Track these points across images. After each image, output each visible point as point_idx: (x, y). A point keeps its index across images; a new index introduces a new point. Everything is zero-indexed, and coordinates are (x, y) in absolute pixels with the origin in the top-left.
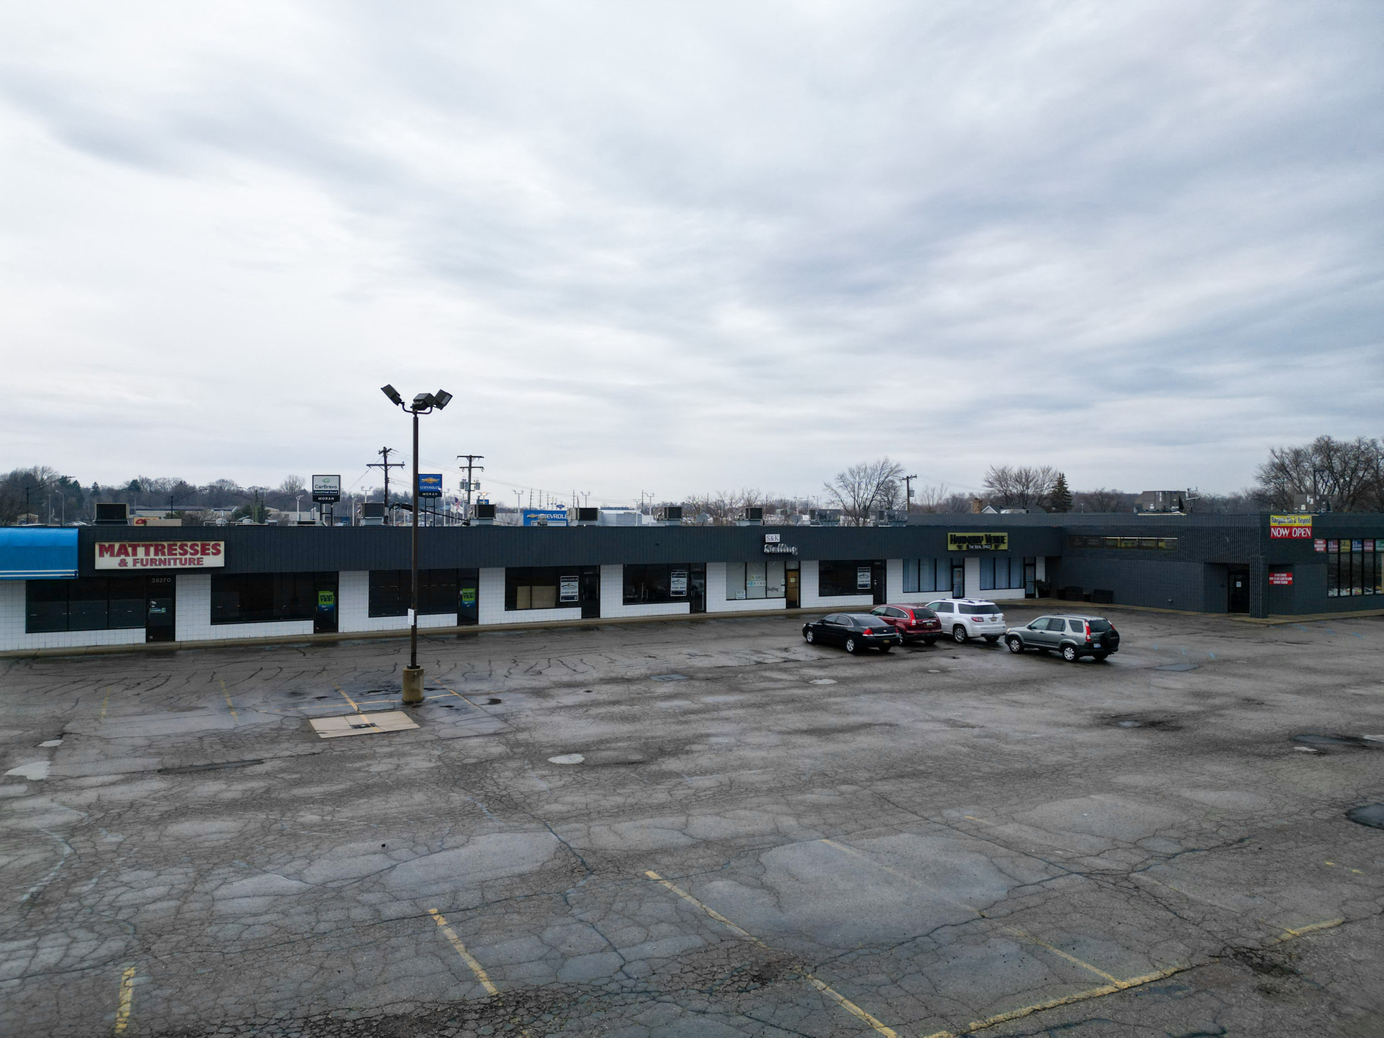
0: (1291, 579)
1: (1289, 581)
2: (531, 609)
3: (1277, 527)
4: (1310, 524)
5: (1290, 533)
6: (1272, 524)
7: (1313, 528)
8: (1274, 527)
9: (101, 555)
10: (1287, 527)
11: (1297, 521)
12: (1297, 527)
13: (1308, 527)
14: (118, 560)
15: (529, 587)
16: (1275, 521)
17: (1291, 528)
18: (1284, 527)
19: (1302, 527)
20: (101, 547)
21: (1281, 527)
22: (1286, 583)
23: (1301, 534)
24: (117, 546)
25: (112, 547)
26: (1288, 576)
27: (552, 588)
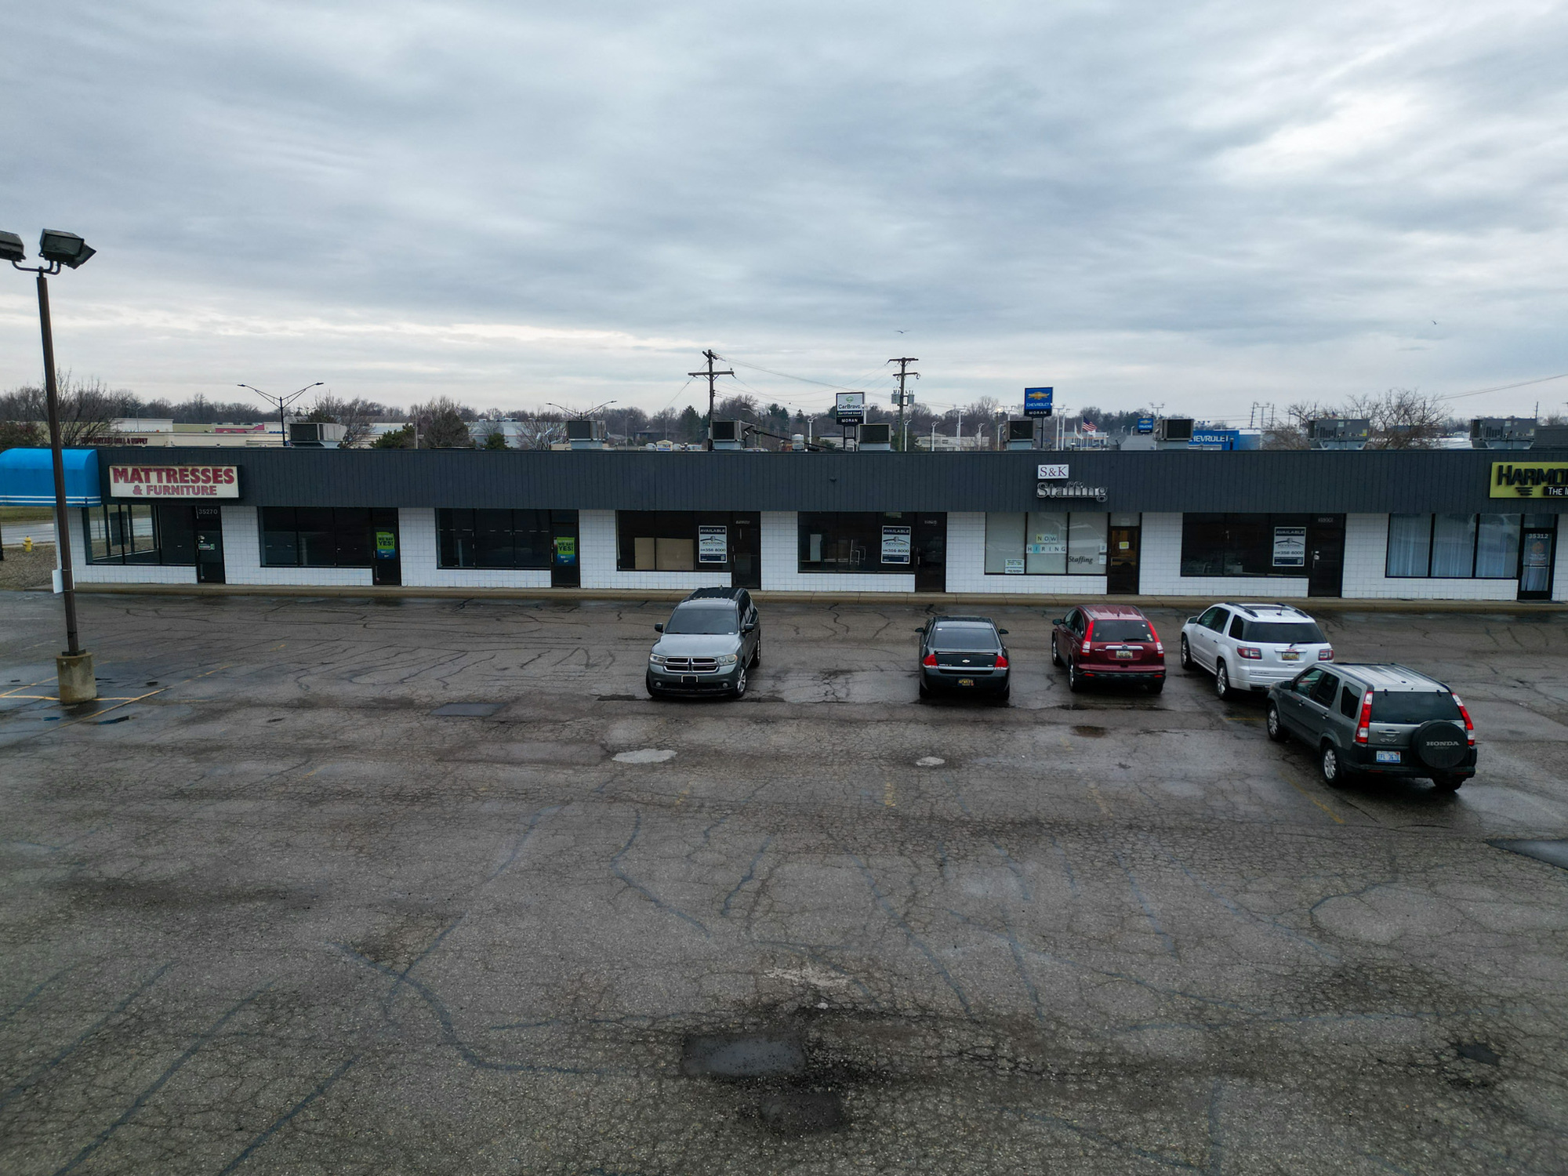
2: (656, 570)
9: (116, 481)
14: (131, 486)
15: (653, 539)
20: (116, 471)
24: (130, 470)
25: (125, 471)
27: (688, 543)
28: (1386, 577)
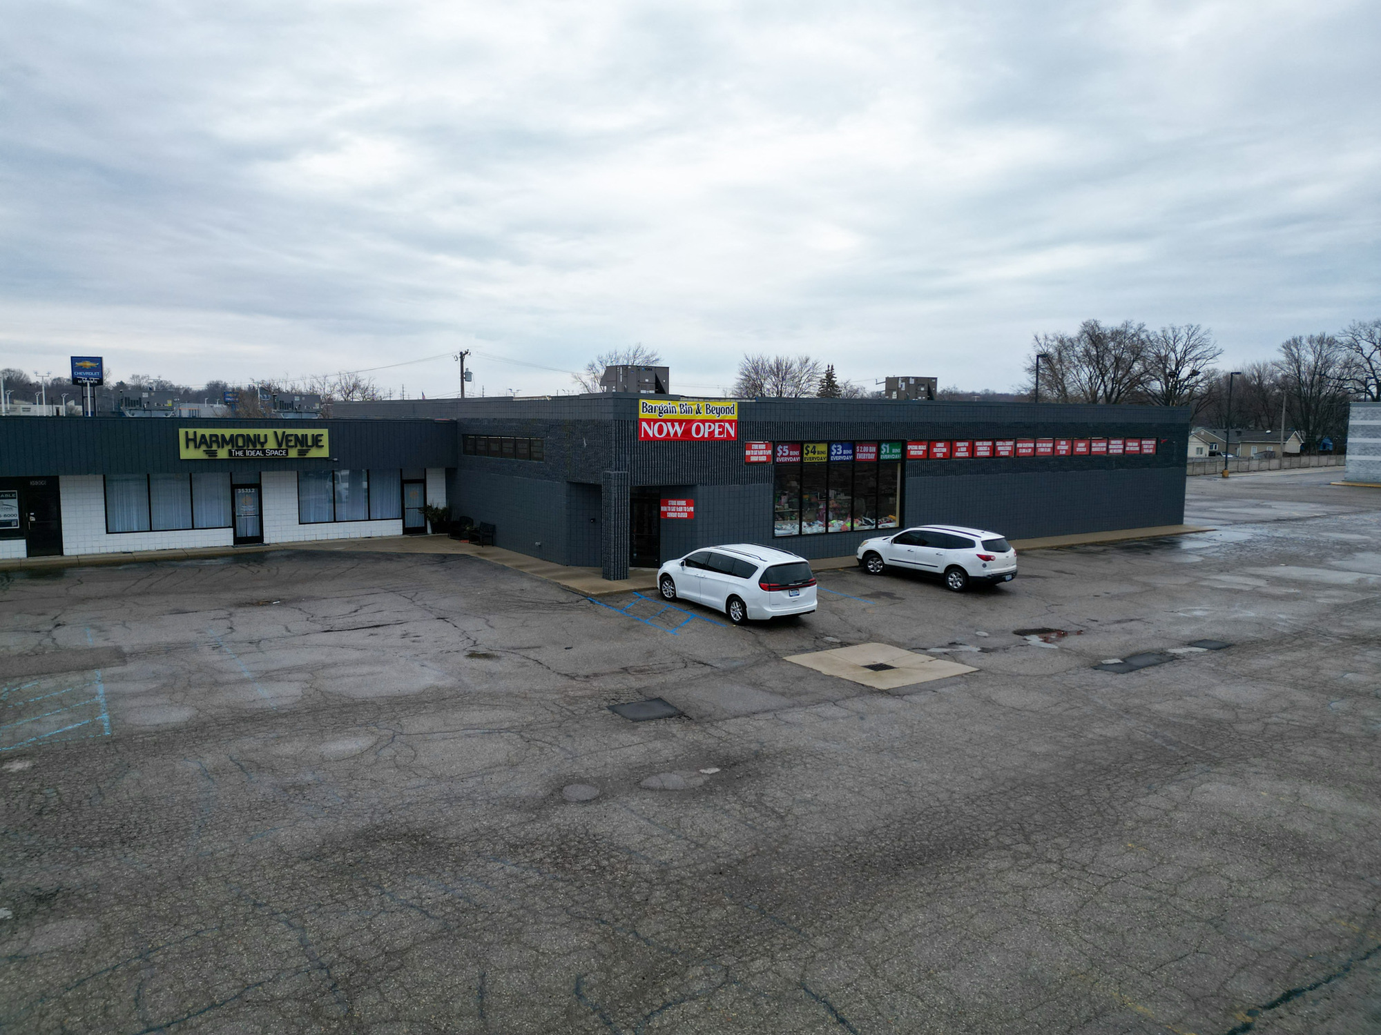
0: (692, 509)
1: (689, 513)
3: (655, 421)
4: (735, 417)
5: (687, 432)
6: (643, 415)
7: (738, 424)
8: (648, 421)
10: (680, 422)
11: (703, 411)
12: (703, 422)
13: (730, 422)
16: (652, 410)
17: (690, 422)
18: (673, 421)
19: (714, 422)
21: (665, 421)
22: (685, 515)
23: (711, 433)
26: (688, 505)
28: (107, 533)
